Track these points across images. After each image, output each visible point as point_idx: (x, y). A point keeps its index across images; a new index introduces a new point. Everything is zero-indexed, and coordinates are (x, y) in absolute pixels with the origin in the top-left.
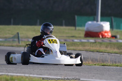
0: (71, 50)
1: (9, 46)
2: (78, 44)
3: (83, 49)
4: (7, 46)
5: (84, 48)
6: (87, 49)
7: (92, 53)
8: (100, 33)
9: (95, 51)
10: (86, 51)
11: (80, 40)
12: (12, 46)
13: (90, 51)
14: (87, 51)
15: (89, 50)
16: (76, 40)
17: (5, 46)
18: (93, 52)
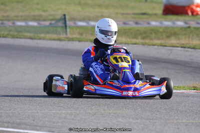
0: (158, 46)
1: (54, 40)
2: (161, 30)
3: (178, 44)
4: (51, 39)
5: (178, 42)
6: (183, 44)
7: (192, 50)
8: (189, 7)
9: (197, 47)
10: (182, 47)
11: (161, 23)
12: (60, 40)
13: (189, 48)
14: (185, 47)
15: (188, 46)
16: (154, 23)
17: (47, 40)
18: (194, 48)
